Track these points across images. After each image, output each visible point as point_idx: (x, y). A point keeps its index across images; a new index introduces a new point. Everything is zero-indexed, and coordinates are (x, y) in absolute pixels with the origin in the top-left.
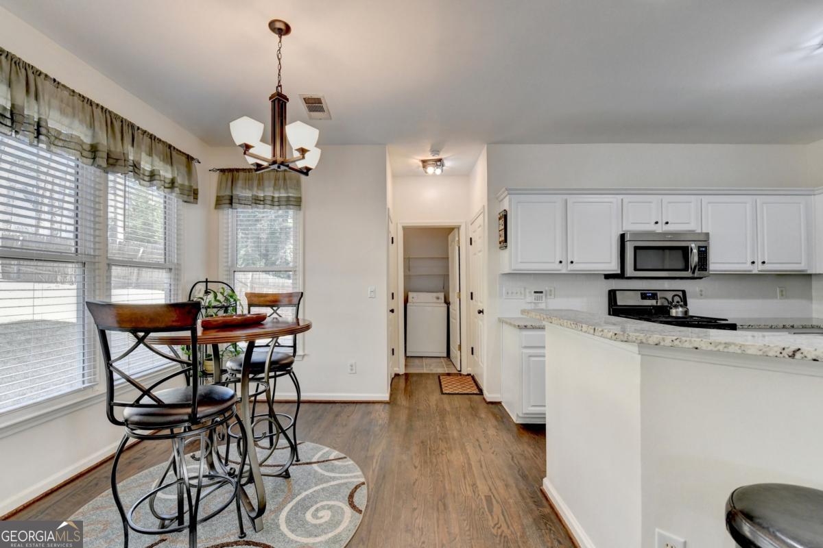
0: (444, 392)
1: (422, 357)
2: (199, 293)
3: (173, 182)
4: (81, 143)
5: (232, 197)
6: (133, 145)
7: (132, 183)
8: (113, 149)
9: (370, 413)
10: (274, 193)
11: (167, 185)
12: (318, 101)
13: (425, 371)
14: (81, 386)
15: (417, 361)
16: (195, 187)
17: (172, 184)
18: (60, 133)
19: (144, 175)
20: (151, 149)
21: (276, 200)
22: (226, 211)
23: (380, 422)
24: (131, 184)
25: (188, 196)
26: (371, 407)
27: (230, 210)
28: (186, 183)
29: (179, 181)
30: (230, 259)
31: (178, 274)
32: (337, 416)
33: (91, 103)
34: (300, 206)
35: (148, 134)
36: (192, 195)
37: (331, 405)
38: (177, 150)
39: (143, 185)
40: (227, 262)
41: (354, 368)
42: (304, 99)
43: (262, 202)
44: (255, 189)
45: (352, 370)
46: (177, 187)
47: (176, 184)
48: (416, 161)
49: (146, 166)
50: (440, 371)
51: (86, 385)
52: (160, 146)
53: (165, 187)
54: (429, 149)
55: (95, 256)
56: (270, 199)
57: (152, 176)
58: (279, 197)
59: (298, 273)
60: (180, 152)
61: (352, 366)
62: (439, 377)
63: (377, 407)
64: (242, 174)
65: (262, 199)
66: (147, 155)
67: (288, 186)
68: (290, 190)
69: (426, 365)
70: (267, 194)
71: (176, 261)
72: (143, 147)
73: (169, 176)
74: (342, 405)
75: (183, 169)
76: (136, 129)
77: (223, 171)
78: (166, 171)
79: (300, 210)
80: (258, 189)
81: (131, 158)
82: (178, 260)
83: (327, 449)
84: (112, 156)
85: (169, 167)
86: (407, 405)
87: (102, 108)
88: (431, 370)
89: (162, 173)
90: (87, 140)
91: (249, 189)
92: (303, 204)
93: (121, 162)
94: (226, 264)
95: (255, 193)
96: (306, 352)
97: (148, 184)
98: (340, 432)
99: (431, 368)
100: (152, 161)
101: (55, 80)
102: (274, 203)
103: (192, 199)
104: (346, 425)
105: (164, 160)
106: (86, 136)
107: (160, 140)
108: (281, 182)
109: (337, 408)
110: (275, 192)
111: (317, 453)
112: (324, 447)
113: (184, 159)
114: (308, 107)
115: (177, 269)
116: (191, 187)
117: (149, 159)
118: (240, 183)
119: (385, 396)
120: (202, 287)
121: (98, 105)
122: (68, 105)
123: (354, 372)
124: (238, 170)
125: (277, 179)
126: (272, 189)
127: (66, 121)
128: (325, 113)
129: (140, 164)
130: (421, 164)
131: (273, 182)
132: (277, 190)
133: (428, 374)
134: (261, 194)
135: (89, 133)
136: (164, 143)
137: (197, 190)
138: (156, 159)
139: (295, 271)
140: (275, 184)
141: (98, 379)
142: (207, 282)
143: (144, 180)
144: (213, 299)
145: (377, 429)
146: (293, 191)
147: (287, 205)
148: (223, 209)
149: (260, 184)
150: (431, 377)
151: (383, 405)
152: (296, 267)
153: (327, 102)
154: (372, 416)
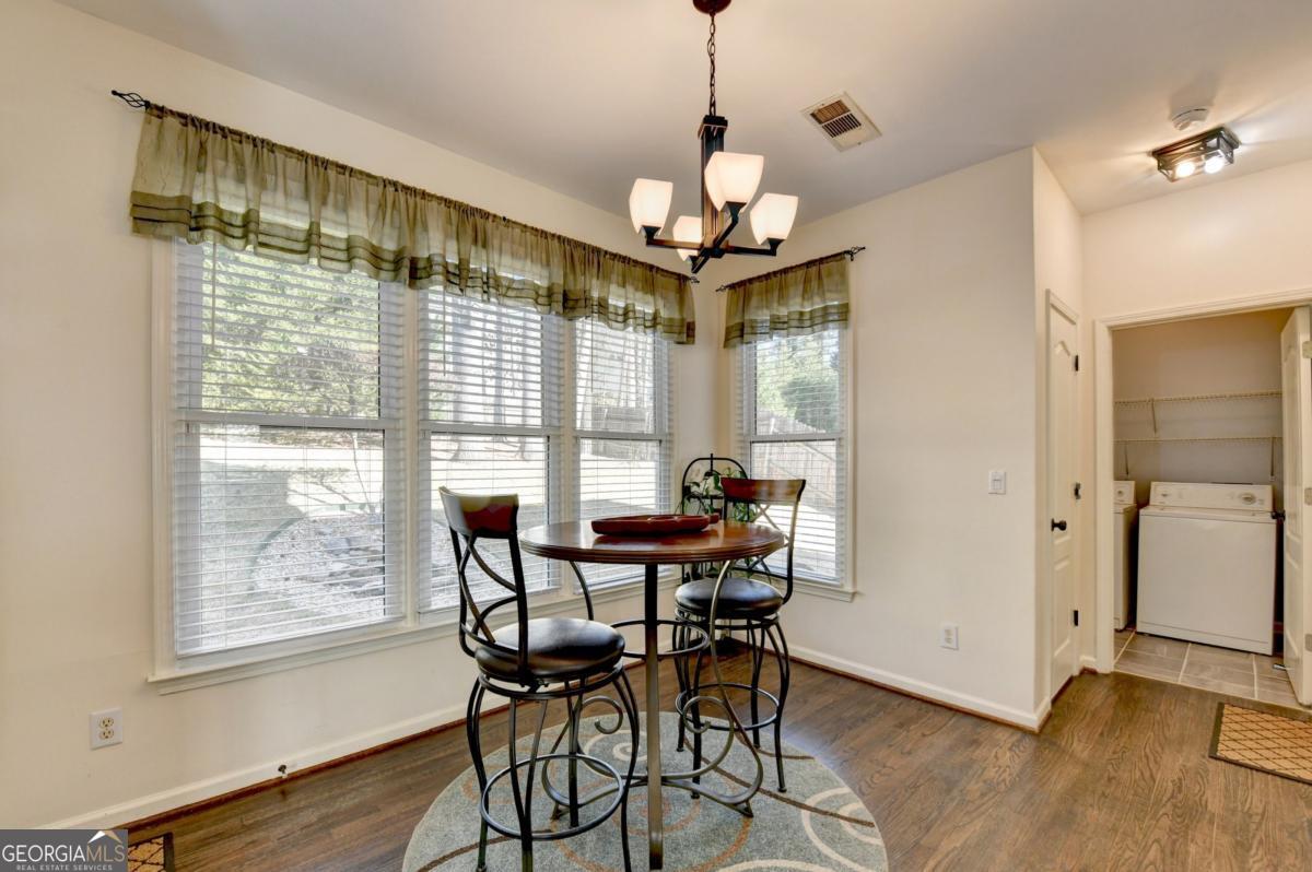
0: (1222, 751)
1: (1187, 642)
2: (697, 475)
3: (655, 317)
4: (536, 289)
5: (743, 325)
6: (598, 278)
7: (601, 327)
8: (571, 286)
9: (975, 743)
10: (802, 306)
11: (648, 324)
12: (839, 106)
13: (1181, 679)
14: (545, 587)
15: (1163, 649)
16: (689, 320)
17: (655, 322)
18: (513, 281)
19: (617, 314)
20: (624, 277)
21: (807, 317)
22: (738, 349)
23: (991, 773)
24: (600, 330)
25: (680, 333)
26: (985, 731)
27: (745, 346)
28: (676, 316)
29: (664, 313)
30: (745, 424)
31: (669, 448)
32: (901, 725)
33: (544, 234)
34: (846, 320)
35: (620, 256)
36: (686, 332)
37: (902, 699)
38: (662, 270)
39: (616, 329)
40: (742, 428)
41: (953, 637)
42: (813, 115)
43: (786, 326)
44: (775, 305)
45: (948, 640)
46: (660, 324)
47: (658, 320)
48: (1136, 158)
49: (616, 301)
50: (1231, 689)
51: (551, 587)
52: (638, 271)
53: (645, 327)
54: (1167, 112)
55: (559, 427)
56: (797, 317)
57: (627, 314)
58: (811, 312)
59: (843, 443)
60: (667, 271)
61: (948, 632)
62: (1221, 706)
63: (1002, 735)
64: (756, 285)
65: (786, 320)
66: (619, 285)
67: (826, 288)
68: (828, 295)
69: (1190, 664)
70: (792, 309)
71: (667, 430)
72: (614, 277)
73: (650, 310)
74: (924, 706)
75: (673, 296)
76: (603, 253)
77: (732, 287)
78: (647, 303)
79: (846, 328)
80: (779, 304)
81: (595, 294)
82: (670, 427)
83: (846, 790)
84: (572, 297)
85: (650, 298)
86: (1085, 755)
87: (559, 237)
88: (1203, 682)
89: (638, 308)
90: (542, 283)
91: (767, 307)
92: (853, 315)
93: (582, 303)
94: (740, 431)
95: (775, 313)
96: (859, 589)
97: (621, 325)
98: (889, 764)
99: (1204, 676)
100: (626, 293)
101: (504, 219)
102: (804, 323)
103: (684, 337)
104: (909, 753)
105: (643, 289)
106: (541, 277)
107: (636, 262)
108: (814, 284)
109: (912, 709)
110: (806, 303)
111: (822, 791)
112: (842, 782)
113: (674, 282)
114: (826, 127)
115: (671, 442)
116: (683, 320)
117: (621, 291)
118: (754, 301)
119: (1032, 718)
120: (704, 467)
121: (553, 235)
122: (520, 244)
123: (953, 645)
124: (751, 281)
125: (807, 281)
126: (799, 300)
127: (518, 264)
128: (863, 127)
129: (607, 301)
130: (1154, 162)
131: (801, 287)
132: (808, 299)
133: (1187, 689)
134: (783, 312)
135: (545, 273)
136: (642, 264)
137: (694, 323)
138: (630, 289)
139: (840, 439)
140: (805, 291)
141: (563, 582)
142: (712, 459)
143: (617, 321)
144: (713, 485)
145: (975, 787)
146: (834, 296)
147: (822, 323)
148: (734, 346)
149: (783, 298)
150: (1192, 700)
151: (1018, 735)
152: (843, 431)
153: (858, 104)
154: (978, 753)
